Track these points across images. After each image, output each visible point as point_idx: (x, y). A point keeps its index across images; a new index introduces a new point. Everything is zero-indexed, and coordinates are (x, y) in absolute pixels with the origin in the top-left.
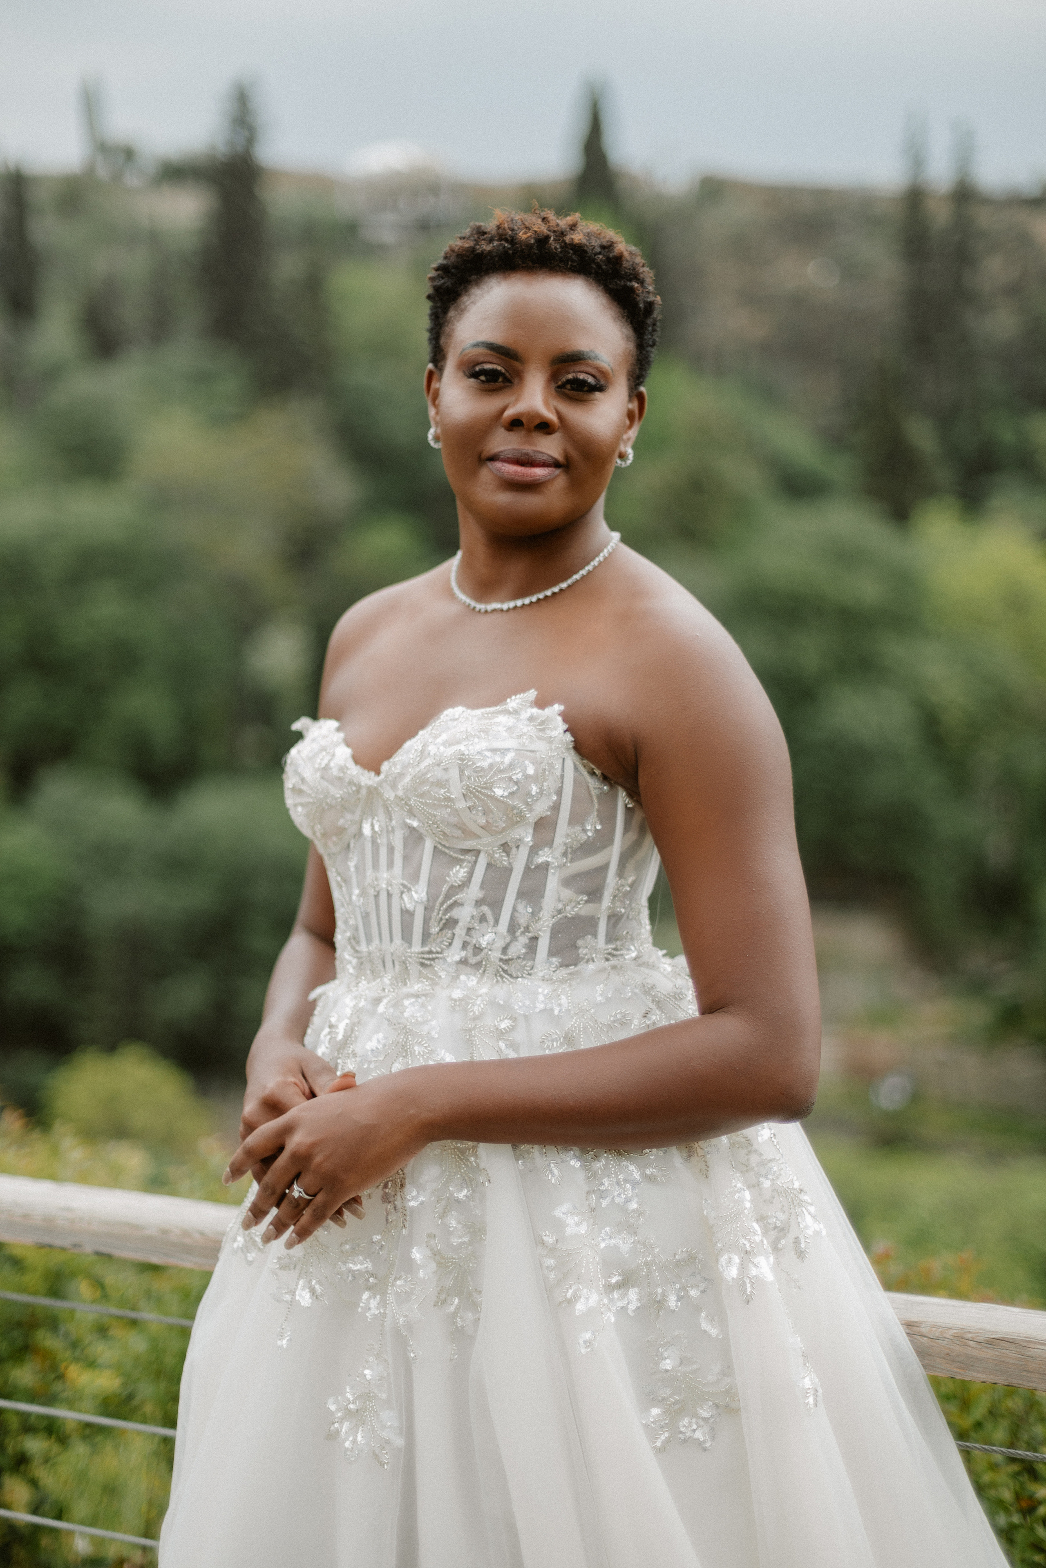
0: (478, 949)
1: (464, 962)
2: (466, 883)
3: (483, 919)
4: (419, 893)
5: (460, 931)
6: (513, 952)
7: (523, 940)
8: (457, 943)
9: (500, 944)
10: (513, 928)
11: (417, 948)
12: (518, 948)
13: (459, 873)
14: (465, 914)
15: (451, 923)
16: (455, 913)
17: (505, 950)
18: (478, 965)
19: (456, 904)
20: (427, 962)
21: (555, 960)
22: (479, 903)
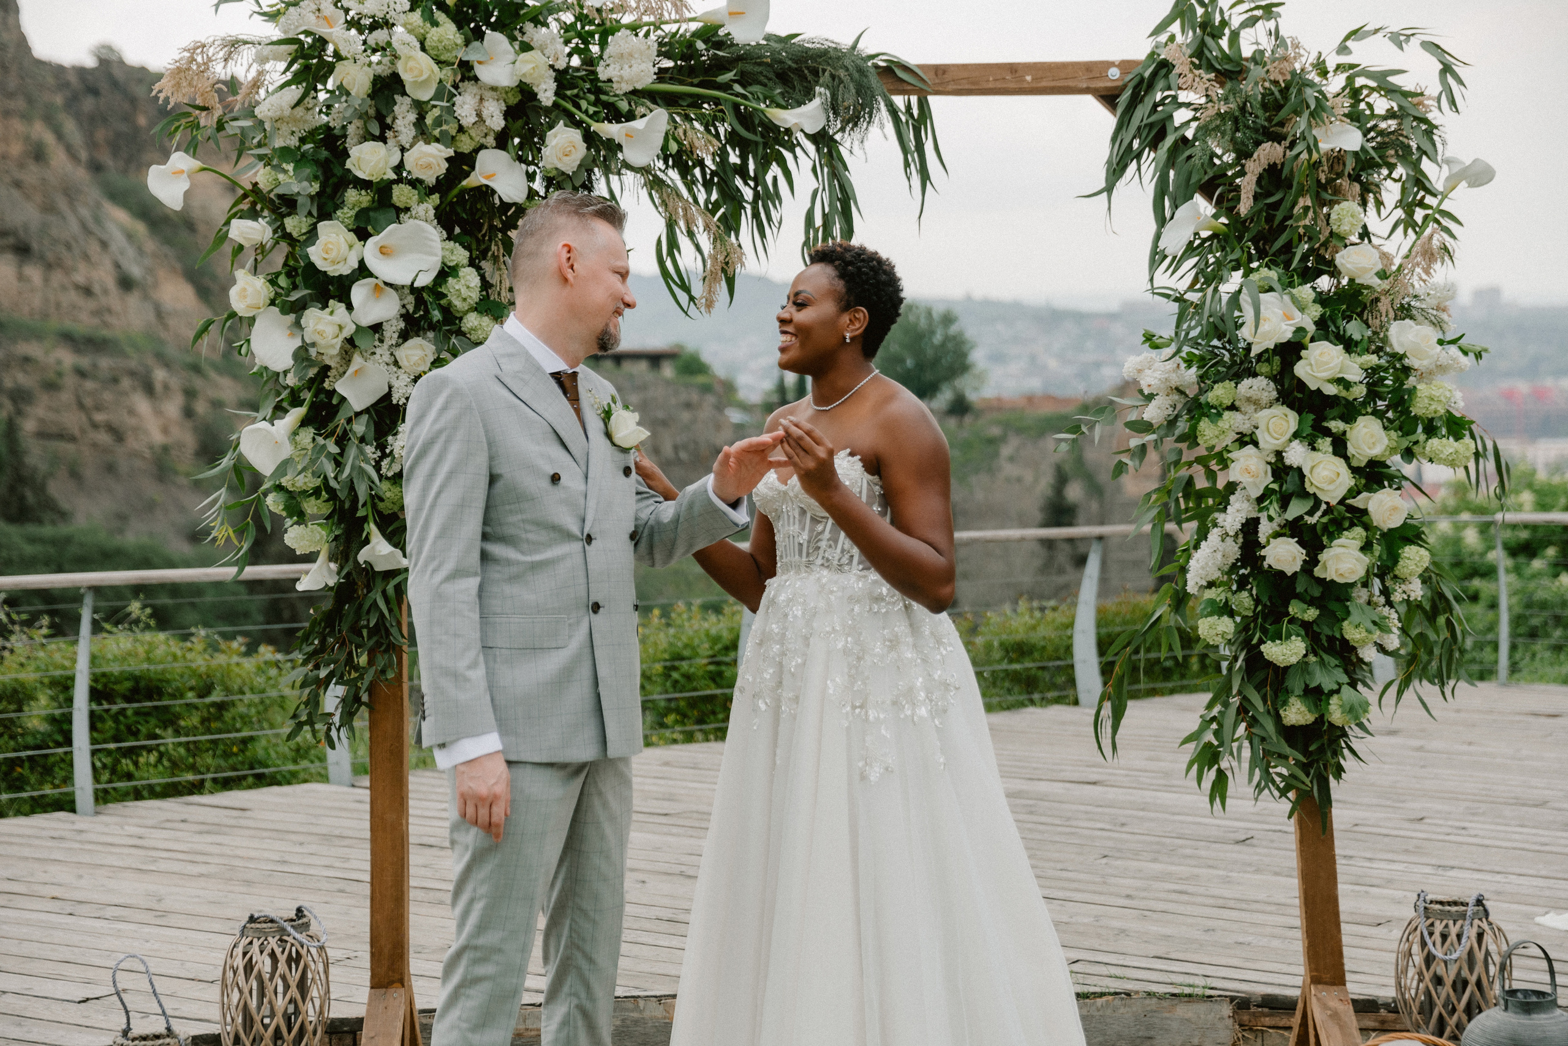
0: (828, 560)
1: (822, 565)
2: (823, 531)
3: (830, 546)
4: (805, 536)
5: (821, 551)
6: (842, 561)
7: (847, 556)
8: (820, 557)
9: (837, 558)
10: (843, 551)
11: (804, 559)
12: (845, 560)
13: (820, 528)
14: (823, 544)
15: (818, 548)
16: (819, 544)
17: (839, 560)
18: (828, 567)
19: (820, 540)
20: (809, 564)
21: (861, 567)
22: (828, 540)
